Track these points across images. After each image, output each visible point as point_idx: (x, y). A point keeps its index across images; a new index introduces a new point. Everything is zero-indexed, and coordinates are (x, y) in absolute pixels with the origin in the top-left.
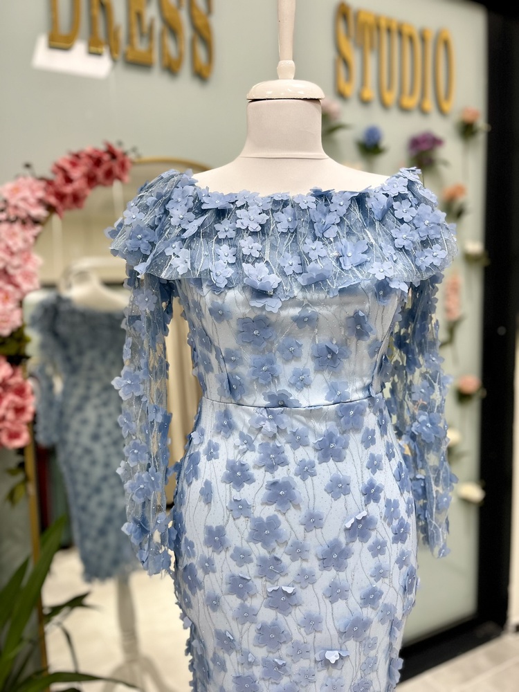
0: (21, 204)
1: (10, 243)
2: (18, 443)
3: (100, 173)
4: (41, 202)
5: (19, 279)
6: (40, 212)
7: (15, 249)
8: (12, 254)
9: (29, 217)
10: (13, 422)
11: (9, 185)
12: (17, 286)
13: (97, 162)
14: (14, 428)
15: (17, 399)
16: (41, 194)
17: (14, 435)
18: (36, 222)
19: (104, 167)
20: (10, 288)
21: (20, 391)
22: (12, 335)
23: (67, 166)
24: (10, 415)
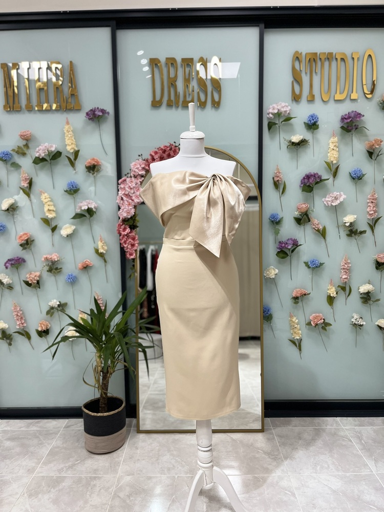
0: (136, 170)
1: (130, 185)
2: (132, 257)
3: (165, 155)
4: (143, 168)
5: (133, 198)
6: (143, 172)
7: (132, 187)
8: (131, 189)
9: (139, 174)
10: (130, 249)
11: (133, 163)
12: (133, 200)
13: (164, 151)
14: (131, 251)
15: (132, 241)
16: (143, 166)
17: (131, 254)
18: (142, 176)
19: (167, 153)
20: (130, 201)
21: (134, 239)
22: (131, 217)
23: (153, 154)
24: (129, 247)
